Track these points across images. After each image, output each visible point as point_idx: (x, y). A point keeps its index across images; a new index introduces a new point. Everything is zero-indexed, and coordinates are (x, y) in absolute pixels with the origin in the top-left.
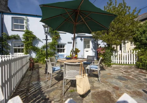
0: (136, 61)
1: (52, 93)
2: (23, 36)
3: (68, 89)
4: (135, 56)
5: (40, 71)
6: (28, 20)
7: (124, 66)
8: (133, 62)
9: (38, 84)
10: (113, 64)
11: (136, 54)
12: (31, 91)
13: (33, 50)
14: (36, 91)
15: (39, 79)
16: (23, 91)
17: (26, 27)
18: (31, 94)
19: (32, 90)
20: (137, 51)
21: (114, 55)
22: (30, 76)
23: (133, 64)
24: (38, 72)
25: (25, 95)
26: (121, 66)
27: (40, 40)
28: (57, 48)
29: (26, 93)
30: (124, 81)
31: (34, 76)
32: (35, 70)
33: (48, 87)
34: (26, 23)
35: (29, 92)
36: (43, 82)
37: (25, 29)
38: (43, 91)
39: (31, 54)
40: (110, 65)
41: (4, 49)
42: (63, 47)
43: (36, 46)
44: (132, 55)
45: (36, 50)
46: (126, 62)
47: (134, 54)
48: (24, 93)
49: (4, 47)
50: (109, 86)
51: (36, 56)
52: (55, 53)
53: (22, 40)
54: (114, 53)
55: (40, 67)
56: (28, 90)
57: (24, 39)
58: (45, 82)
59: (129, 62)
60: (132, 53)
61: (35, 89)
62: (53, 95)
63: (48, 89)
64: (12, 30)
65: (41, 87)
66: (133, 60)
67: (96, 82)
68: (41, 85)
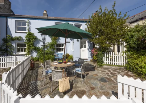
0: (126, 62)
1: (45, 90)
2: (25, 37)
3: (56, 88)
4: (124, 58)
5: (39, 71)
6: (29, 23)
7: (114, 67)
8: (123, 64)
9: (35, 83)
10: (105, 65)
11: (126, 56)
12: (29, 89)
13: (34, 50)
14: (33, 89)
15: (36, 79)
16: (24, 88)
17: (28, 29)
18: (29, 91)
19: (31, 88)
20: (127, 54)
21: (106, 56)
22: (30, 75)
23: (123, 65)
24: (37, 72)
25: (25, 92)
26: (111, 67)
27: (41, 40)
28: (56, 48)
29: (26, 90)
30: (102, 83)
31: (33, 75)
32: (35, 69)
33: (42, 86)
34: (28, 25)
35: (28, 90)
36: (39, 81)
37: (27, 31)
38: (38, 89)
39: (33, 53)
40: (102, 65)
41: (8, 49)
42: (62, 47)
43: (37, 46)
44: (122, 57)
45: (37, 50)
46: (117, 63)
47: (124, 56)
48: (24, 90)
49: (9, 47)
50: (88, 87)
51: (37, 55)
52: (54, 53)
53: (25, 41)
54: (106, 55)
55: (40, 66)
56: (27, 88)
57: (26, 40)
58: (40, 82)
59: (119, 63)
60: (122, 55)
61: (32, 87)
62: (45, 92)
63: (42, 88)
64: (16, 32)
65: (37, 86)
66: (123, 62)
67: (80, 82)
68: (37, 84)
